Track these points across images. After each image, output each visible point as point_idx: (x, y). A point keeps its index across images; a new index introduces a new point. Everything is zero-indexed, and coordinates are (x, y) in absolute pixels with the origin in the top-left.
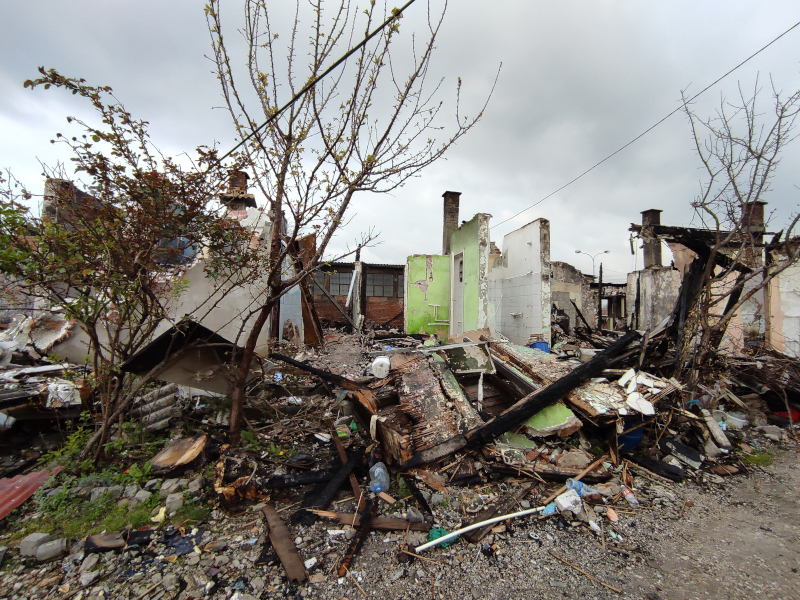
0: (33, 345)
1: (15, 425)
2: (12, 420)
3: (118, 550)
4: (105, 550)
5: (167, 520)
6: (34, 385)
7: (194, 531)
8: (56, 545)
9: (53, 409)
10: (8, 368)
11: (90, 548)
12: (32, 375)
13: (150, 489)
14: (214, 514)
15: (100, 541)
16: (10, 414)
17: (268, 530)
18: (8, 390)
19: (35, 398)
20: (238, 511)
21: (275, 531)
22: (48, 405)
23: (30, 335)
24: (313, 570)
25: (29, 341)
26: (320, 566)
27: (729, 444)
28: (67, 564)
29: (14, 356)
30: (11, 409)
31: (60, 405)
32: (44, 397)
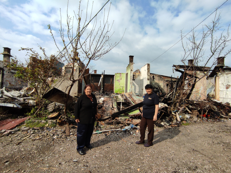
0: (27, 93)
1: (22, 108)
2: (22, 107)
3: (38, 130)
4: (36, 129)
5: (48, 126)
6: (27, 101)
7: (52, 128)
8: (27, 128)
9: (30, 106)
10: (22, 98)
11: (33, 129)
12: (26, 99)
13: (46, 121)
14: (57, 126)
15: (35, 128)
16: (21, 106)
17: (66, 129)
18: (21, 102)
19: (26, 103)
20: (62, 126)
21: (67, 129)
22: (29, 105)
23: (27, 91)
24: (71, 135)
25: (26, 92)
26: (73, 134)
27: (180, 121)
28: (29, 131)
29: (23, 95)
30: (22, 105)
31: (31, 105)
32: (28, 103)
